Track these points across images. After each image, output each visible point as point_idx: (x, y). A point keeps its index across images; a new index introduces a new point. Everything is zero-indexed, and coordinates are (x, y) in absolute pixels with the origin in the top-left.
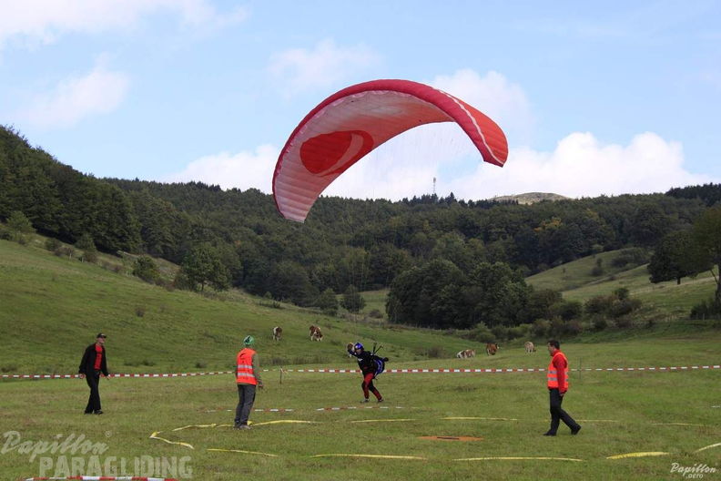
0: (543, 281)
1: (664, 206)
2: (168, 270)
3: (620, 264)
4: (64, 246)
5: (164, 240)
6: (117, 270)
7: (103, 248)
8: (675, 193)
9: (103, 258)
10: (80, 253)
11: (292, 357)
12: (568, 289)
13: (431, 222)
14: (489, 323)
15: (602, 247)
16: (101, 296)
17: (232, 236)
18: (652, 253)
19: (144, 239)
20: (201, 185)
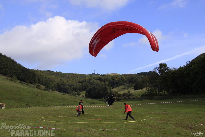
0: (115, 90)
1: (136, 76)
2: (43, 87)
3: (129, 87)
4: (23, 82)
5: (42, 81)
6: (33, 87)
7: (31, 83)
8: (138, 74)
9: (30, 85)
10: (26, 84)
11: (67, 104)
12: (119, 91)
13: (94, 78)
14: (105, 98)
15: (125, 84)
16: (30, 92)
17: (56, 80)
18: (134, 85)
19: (39, 81)
20: (50, 71)
